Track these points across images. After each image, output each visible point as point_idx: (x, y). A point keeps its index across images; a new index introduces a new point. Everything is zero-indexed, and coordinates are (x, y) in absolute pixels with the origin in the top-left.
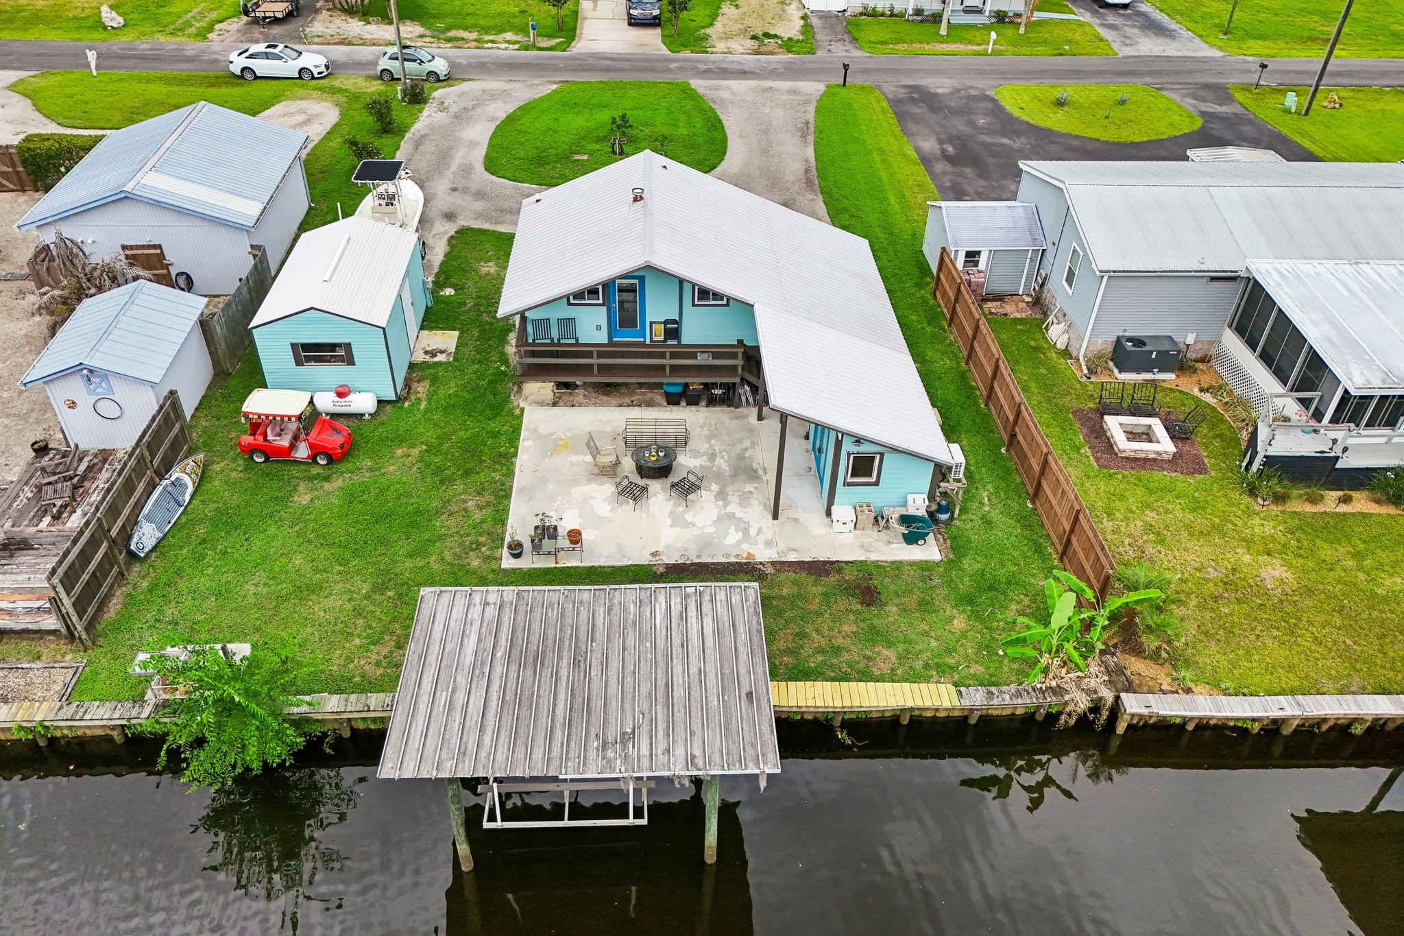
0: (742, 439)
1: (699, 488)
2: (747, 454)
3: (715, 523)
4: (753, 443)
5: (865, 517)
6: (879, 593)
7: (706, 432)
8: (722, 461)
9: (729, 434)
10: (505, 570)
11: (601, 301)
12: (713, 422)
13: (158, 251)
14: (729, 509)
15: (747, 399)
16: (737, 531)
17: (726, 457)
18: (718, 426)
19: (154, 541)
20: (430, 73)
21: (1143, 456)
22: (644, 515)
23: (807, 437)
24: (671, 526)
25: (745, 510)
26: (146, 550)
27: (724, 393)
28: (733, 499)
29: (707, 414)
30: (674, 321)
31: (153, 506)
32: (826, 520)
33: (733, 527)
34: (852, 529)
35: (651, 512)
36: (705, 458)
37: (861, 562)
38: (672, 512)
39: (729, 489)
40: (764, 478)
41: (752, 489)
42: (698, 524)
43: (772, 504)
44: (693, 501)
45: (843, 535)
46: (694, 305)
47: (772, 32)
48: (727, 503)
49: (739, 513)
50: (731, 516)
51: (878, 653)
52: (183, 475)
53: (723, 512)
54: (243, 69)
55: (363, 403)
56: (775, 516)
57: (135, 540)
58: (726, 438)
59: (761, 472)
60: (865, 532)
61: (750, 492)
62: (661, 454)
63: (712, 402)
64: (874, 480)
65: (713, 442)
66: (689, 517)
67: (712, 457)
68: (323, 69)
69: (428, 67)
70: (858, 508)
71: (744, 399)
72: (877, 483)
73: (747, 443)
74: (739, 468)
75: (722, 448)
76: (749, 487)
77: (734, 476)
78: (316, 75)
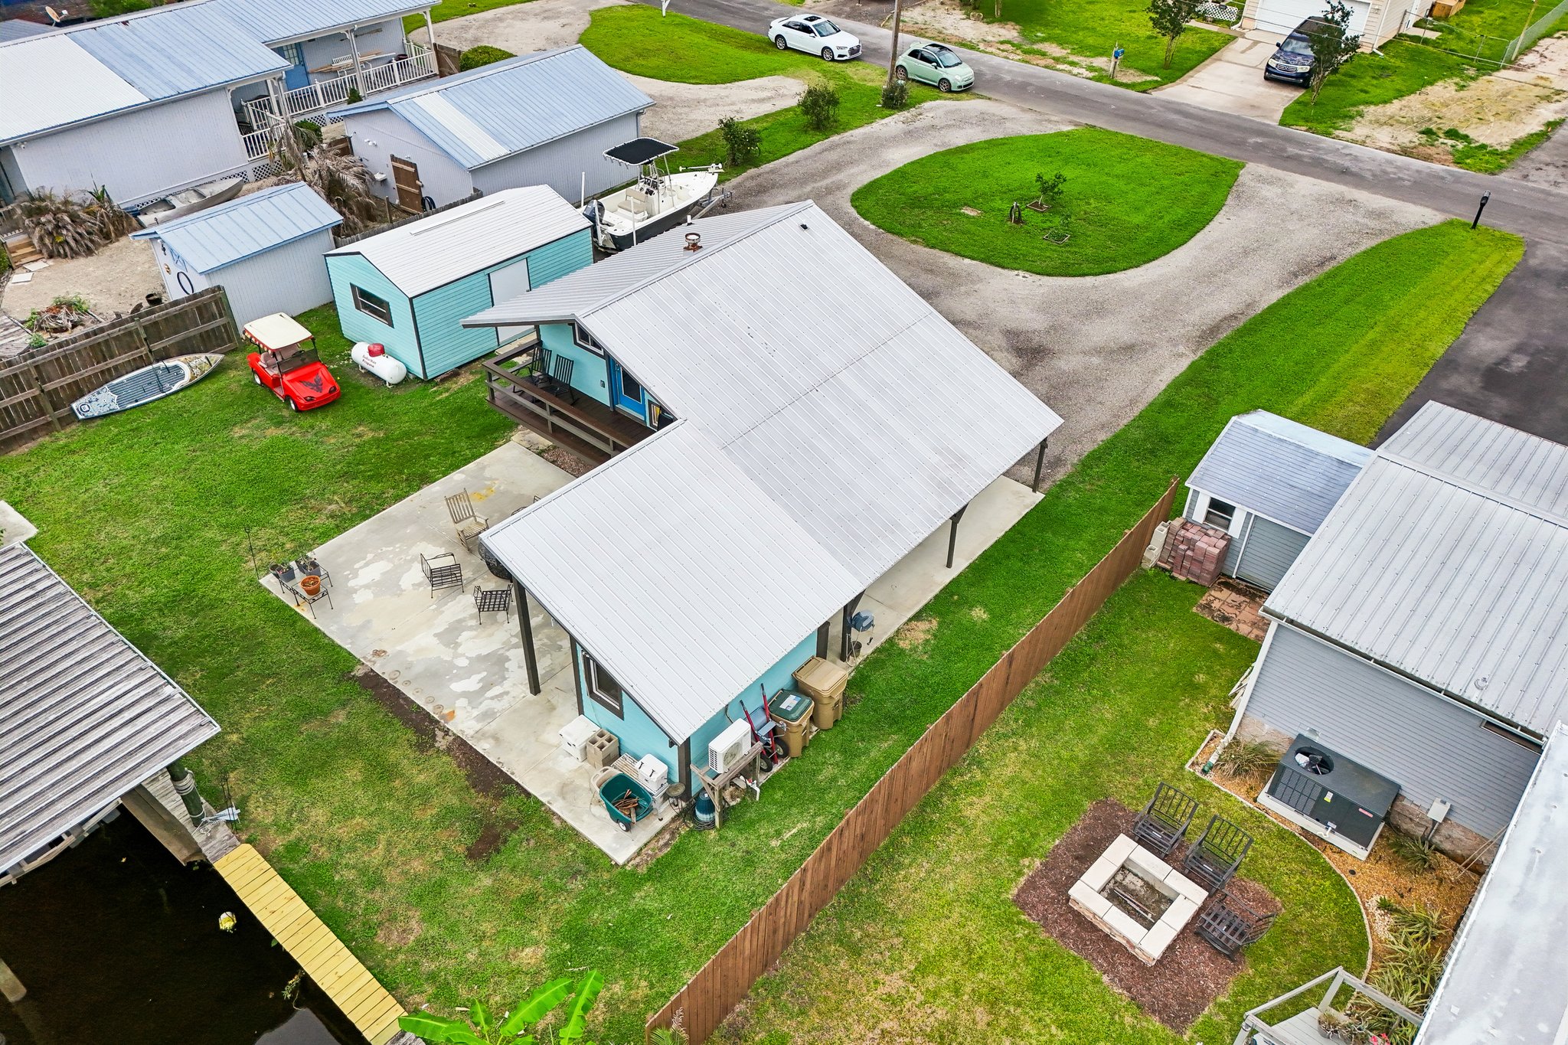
3: (477, 658)
6: (498, 851)
10: (260, 586)
13: (413, 170)
14: (511, 653)
16: (481, 680)
19: (105, 410)
20: (944, 80)
21: (1107, 931)
24: (435, 635)
26: (89, 414)
31: (128, 380)
34: (580, 757)
37: (537, 801)
45: (568, 758)
47: (1462, 132)
50: (501, 662)
51: (408, 918)
52: (189, 366)
53: (501, 652)
54: (779, 37)
55: (387, 369)
56: (536, 689)
57: (83, 400)
64: (620, 709)
66: (466, 635)
68: (846, 52)
69: (943, 73)
72: (622, 715)
78: (836, 58)
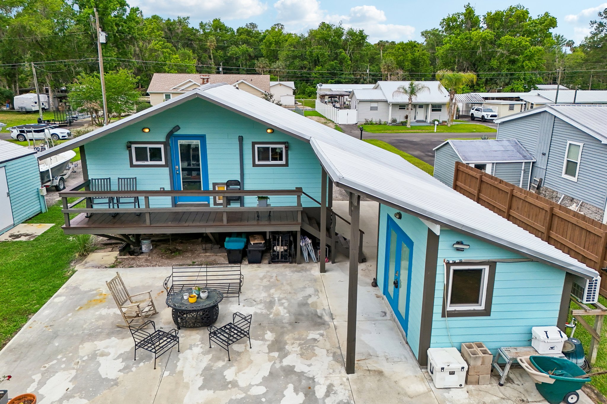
0: (305, 287)
1: (246, 334)
2: (310, 301)
3: (266, 381)
4: (317, 291)
5: (479, 363)
7: (265, 282)
8: (281, 309)
9: (290, 284)
11: (163, 162)
12: (274, 275)
14: (286, 362)
15: (309, 255)
16: (296, 391)
17: (286, 304)
18: (279, 278)
22: (167, 373)
23: (375, 284)
24: (200, 388)
25: (308, 362)
27: (285, 251)
28: (293, 348)
29: (268, 269)
30: (237, 183)
32: (421, 372)
33: (291, 387)
34: (463, 383)
35: (178, 369)
36: (261, 306)
38: (207, 369)
39: (287, 337)
40: (331, 324)
41: (317, 337)
42: (242, 383)
43: (345, 353)
44: (239, 354)
45: (453, 392)
46: (254, 165)
48: (284, 354)
49: (300, 366)
50: (289, 371)
53: (278, 366)
56: (350, 368)
58: (288, 288)
59: (327, 318)
60: (483, 387)
61: (315, 340)
62: (203, 295)
63: (275, 259)
64: (482, 307)
65: (272, 291)
66: (230, 374)
67: (270, 304)
70: (465, 349)
71: (306, 254)
72: (487, 312)
73: (310, 291)
74: (301, 314)
75: (282, 296)
76: (313, 334)
77: (295, 322)
